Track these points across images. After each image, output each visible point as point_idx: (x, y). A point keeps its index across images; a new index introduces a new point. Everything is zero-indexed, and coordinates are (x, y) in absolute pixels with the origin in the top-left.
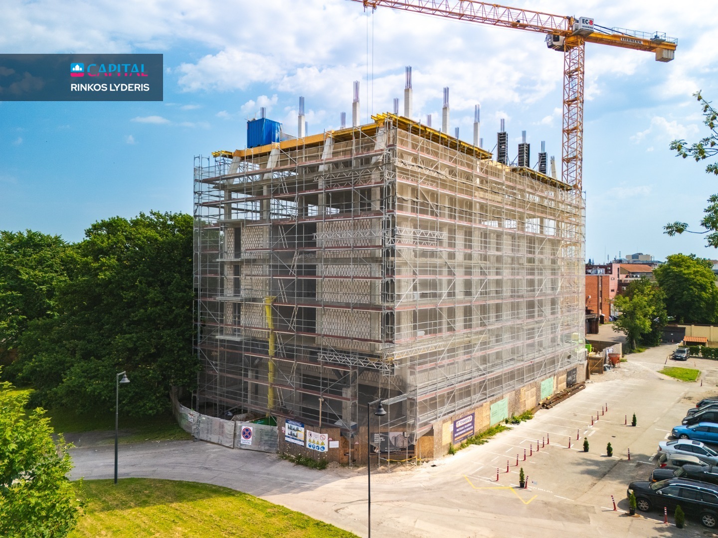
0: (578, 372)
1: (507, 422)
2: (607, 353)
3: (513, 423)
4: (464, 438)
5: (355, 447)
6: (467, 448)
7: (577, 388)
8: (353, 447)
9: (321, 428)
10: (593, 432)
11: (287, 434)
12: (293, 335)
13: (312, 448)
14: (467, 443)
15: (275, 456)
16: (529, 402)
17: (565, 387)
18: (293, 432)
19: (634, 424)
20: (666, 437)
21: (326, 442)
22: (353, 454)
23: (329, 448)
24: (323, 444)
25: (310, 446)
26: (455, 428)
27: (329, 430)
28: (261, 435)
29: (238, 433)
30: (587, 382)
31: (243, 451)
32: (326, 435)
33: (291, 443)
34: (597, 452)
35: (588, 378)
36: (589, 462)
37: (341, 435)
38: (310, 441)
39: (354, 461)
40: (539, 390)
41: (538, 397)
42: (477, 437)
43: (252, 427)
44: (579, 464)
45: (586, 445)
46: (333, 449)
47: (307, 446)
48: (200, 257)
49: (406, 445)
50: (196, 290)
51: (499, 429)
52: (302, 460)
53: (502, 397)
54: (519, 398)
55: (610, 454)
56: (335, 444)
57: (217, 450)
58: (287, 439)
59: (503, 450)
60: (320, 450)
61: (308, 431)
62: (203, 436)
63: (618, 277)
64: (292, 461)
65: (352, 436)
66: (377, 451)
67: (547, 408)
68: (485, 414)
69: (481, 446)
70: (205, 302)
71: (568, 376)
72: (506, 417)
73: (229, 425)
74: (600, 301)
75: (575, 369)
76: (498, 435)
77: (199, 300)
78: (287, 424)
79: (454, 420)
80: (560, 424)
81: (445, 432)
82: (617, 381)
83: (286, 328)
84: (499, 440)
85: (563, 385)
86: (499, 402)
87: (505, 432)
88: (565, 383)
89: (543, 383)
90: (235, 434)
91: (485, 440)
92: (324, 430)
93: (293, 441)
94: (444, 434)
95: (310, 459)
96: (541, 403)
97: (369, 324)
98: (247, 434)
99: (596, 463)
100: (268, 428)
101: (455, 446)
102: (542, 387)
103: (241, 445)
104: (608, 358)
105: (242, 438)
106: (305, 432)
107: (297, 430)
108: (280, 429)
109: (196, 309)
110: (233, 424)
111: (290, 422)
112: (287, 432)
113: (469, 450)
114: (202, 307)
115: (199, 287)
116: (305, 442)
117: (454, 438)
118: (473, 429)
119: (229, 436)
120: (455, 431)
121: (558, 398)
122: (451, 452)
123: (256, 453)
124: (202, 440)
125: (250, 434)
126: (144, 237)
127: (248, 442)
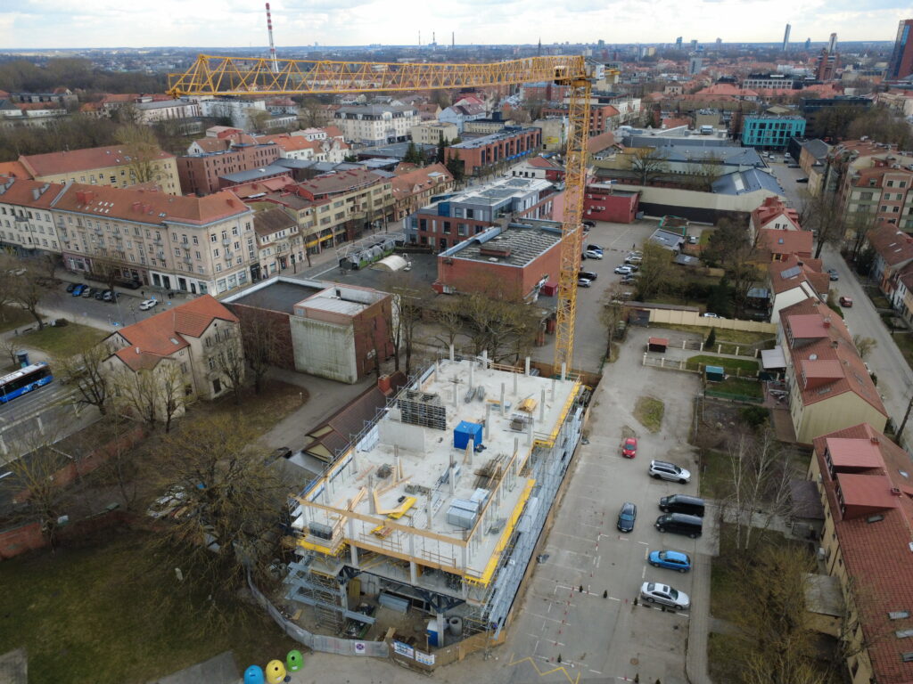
13: (421, 662)
18: (403, 649)
28: (373, 648)
47: (417, 660)
58: (396, 651)
61: (417, 652)
78: (395, 643)
90: (350, 647)
93: (402, 654)
100: (377, 643)
103: (356, 653)
105: (357, 650)
106: (414, 652)
108: (389, 645)
111: (399, 642)
112: (397, 647)
116: (414, 657)
119: (345, 649)
125: (362, 647)
127: (362, 652)
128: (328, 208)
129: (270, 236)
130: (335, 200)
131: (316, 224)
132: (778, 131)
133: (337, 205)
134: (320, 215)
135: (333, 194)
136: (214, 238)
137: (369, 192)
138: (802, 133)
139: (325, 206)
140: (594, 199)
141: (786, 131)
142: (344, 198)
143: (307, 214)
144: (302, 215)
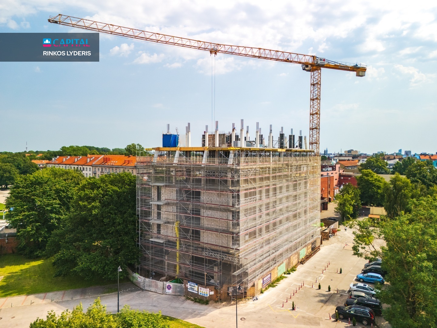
0: (317, 242)
1: (285, 273)
2: (331, 228)
3: (288, 274)
4: (267, 285)
5: (221, 294)
6: (268, 290)
7: (317, 250)
8: (220, 294)
9: (206, 286)
10: (323, 278)
11: (189, 288)
12: (190, 242)
13: (201, 295)
14: (268, 287)
15: (183, 298)
16: (294, 261)
17: (311, 250)
18: (192, 287)
19: (341, 272)
20: (354, 280)
21: (208, 292)
22: (220, 296)
23: (210, 295)
24: (207, 293)
25: (201, 294)
26: (263, 281)
27: (209, 287)
28: (176, 288)
29: (164, 287)
30: (321, 246)
31: (168, 296)
32: (208, 289)
33: (191, 292)
34: (324, 290)
35: (321, 243)
36: (321, 295)
37: (215, 289)
38: (200, 291)
39: (220, 299)
40: (299, 255)
41: (298, 258)
42: (272, 283)
43: (171, 284)
44: (317, 296)
45: (320, 286)
46: (211, 295)
47: (199, 294)
48: (140, 199)
49: (243, 292)
50: (138, 215)
51: (281, 278)
52: (197, 300)
53: (283, 263)
54: (290, 261)
55: (329, 290)
56: (212, 293)
57: (156, 295)
58: (189, 290)
59: (284, 290)
60: (205, 296)
61: (199, 287)
62: (146, 288)
63: (339, 172)
64: (192, 300)
65: (220, 289)
66: (230, 295)
67: (303, 264)
68: (275, 272)
69: (274, 288)
70: (142, 222)
71: (312, 245)
72: (285, 271)
73: (160, 284)
74: (329, 190)
75: (315, 241)
76: (281, 281)
77: (140, 220)
78: (189, 283)
79: (263, 278)
80: (308, 273)
81: (259, 284)
82: (335, 244)
83: (186, 238)
84: (282, 284)
85: (310, 250)
86: (282, 265)
87: (284, 279)
88: (311, 249)
89: (301, 251)
90: (163, 287)
91: (276, 284)
92: (207, 287)
93: (192, 291)
94: (259, 285)
95: (201, 300)
96: (300, 261)
97: (227, 238)
98: (169, 287)
99: (324, 295)
100: (179, 285)
101: (264, 289)
102: (300, 253)
103: (166, 292)
104: (331, 231)
105: (167, 289)
106: (198, 288)
107: (194, 286)
108: (185, 285)
109: (138, 225)
110: (163, 283)
111: (190, 282)
112: (189, 287)
113: (269, 291)
114: (141, 224)
115: (140, 215)
116: (198, 291)
117: (263, 285)
118: (271, 280)
119: (160, 289)
120: (263, 283)
121: (308, 257)
122: (262, 292)
123: (174, 296)
124: (146, 290)
125: (170, 287)
126: (112, 190)
127: (170, 291)
140: (344, 179)
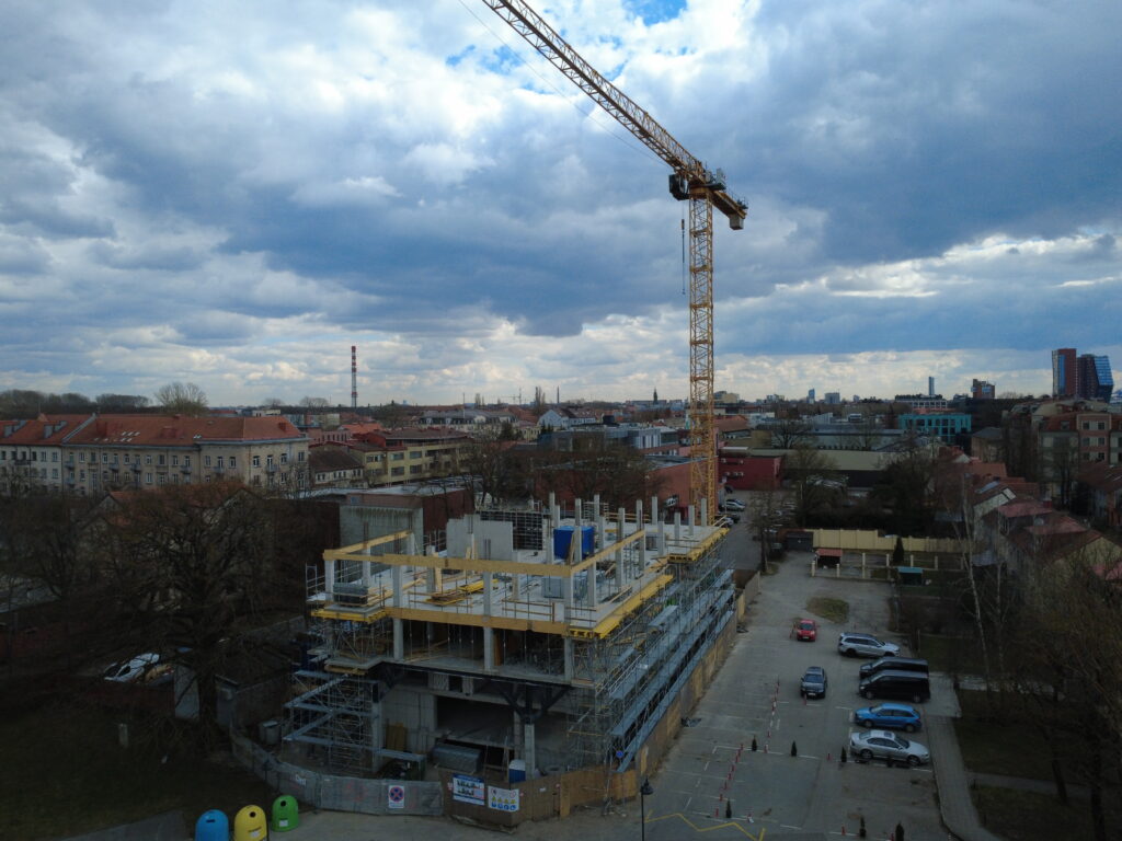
11: (456, 792)
13: (496, 808)
18: (467, 789)
21: (517, 798)
24: (513, 801)
25: (494, 806)
27: (519, 784)
28: (418, 794)
29: (384, 795)
32: (517, 791)
33: (463, 803)
38: (493, 799)
43: (403, 786)
47: (490, 806)
58: (456, 798)
60: (508, 810)
61: (490, 788)
62: (326, 804)
78: (455, 780)
90: (380, 796)
92: (514, 785)
93: (465, 800)
98: (397, 795)
100: (425, 784)
103: (389, 809)
105: (390, 800)
106: (486, 789)
107: (473, 786)
108: (445, 786)
111: (461, 776)
112: (457, 789)
116: (486, 800)
124: (325, 809)
125: (401, 794)
127: (399, 805)
128: (402, 457)
129: (327, 475)
130: (412, 448)
131: (386, 473)
132: (940, 427)
133: (414, 455)
134: (392, 463)
135: (410, 441)
136: (257, 462)
137: (454, 449)
138: (969, 429)
139: (398, 452)
140: (728, 463)
141: (949, 427)
142: (424, 449)
143: (376, 459)
144: (370, 459)
